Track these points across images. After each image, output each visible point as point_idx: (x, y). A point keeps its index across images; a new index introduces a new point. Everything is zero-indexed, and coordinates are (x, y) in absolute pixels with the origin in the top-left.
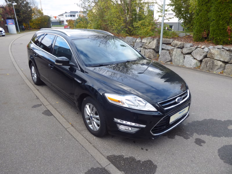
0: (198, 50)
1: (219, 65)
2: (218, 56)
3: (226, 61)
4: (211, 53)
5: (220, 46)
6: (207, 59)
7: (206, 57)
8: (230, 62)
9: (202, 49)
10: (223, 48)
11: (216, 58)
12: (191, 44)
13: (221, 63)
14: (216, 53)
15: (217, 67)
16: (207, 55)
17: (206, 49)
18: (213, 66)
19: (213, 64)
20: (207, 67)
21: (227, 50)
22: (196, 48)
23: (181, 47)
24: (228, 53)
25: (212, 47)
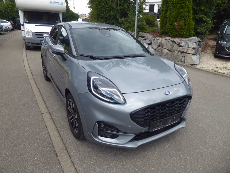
0: (155, 41)
1: (165, 52)
2: (165, 46)
3: (169, 49)
4: (162, 43)
5: (168, 38)
6: (159, 48)
7: (159, 46)
8: (171, 50)
9: (157, 40)
10: (169, 40)
11: (164, 47)
12: (152, 36)
13: (167, 51)
14: (164, 44)
15: (164, 54)
16: (160, 45)
17: (160, 41)
18: (162, 53)
19: (162, 52)
20: (158, 54)
21: (172, 41)
22: (154, 39)
23: (146, 39)
24: (171, 43)
25: (164, 38)
